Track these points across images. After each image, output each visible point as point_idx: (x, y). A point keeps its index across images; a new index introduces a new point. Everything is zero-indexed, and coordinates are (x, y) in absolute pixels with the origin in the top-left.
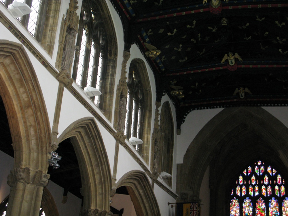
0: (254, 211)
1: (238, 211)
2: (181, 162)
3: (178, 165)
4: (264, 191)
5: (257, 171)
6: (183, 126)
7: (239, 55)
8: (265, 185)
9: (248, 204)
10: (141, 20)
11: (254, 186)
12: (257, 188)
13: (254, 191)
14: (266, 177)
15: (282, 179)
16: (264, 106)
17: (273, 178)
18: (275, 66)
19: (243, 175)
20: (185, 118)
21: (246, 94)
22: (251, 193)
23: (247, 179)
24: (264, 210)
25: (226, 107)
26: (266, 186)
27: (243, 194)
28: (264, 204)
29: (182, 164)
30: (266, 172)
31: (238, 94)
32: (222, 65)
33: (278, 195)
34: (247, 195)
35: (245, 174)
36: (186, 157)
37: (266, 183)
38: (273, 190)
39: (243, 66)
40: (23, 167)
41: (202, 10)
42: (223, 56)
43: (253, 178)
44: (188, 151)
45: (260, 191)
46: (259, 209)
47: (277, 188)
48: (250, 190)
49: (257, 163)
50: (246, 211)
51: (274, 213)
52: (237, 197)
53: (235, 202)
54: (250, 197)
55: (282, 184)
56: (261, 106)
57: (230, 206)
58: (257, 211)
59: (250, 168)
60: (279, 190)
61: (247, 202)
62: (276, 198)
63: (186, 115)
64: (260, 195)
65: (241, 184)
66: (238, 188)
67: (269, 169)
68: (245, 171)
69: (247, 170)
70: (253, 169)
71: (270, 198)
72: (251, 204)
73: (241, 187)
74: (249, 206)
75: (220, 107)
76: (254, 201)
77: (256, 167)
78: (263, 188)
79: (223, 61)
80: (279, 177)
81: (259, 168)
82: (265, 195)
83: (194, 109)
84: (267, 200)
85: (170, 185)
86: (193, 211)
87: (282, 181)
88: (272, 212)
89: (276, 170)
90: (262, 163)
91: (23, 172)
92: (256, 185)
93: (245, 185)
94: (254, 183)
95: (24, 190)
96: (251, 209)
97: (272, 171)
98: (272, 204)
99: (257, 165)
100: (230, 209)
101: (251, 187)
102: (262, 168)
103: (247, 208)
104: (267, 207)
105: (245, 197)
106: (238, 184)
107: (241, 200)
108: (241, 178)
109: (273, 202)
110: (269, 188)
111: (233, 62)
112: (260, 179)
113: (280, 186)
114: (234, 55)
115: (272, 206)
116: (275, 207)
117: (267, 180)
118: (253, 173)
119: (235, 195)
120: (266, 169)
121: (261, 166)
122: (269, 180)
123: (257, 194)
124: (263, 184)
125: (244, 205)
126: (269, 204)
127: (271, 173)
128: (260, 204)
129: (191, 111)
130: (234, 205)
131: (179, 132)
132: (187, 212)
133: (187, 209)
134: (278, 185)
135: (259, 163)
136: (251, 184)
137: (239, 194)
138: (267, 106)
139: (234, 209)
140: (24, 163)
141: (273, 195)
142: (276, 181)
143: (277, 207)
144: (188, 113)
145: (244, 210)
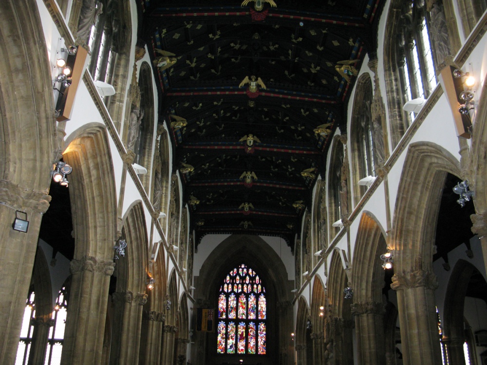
0: (237, 304)
1: (225, 304)
2: (198, 275)
3: (195, 277)
4: (245, 289)
5: (240, 272)
6: (199, 246)
7: (253, 204)
8: (246, 284)
9: (233, 298)
10: (194, 185)
11: (238, 285)
12: (240, 286)
13: (237, 288)
14: (248, 278)
15: (259, 279)
16: (261, 235)
17: (252, 279)
18: (276, 215)
19: (230, 275)
20: (201, 240)
21: (249, 225)
22: (235, 290)
23: (233, 278)
24: (245, 303)
25: (233, 234)
26: (248, 285)
27: (229, 291)
28: (245, 299)
29: (198, 277)
30: (247, 274)
31: (243, 225)
32: (239, 210)
33: (256, 292)
34: (233, 291)
35: (232, 275)
36: (201, 271)
37: (247, 282)
38: (253, 288)
39: (254, 212)
40: (152, 311)
41: (239, 183)
42: (241, 204)
43: (238, 278)
44: (203, 266)
45: (243, 288)
46: (241, 303)
47: (255, 286)
48: (235, 287)
49: (241, 266)
50: (231, 304)
51: (252, 306)
52: (225, 293)
53: (223, 297)
54: (235, 293)
55: (259, 283)
56: (258, 235)
57: (218, 300)
58: (239, 304)
59: (235, 270)
60: (257, 288)
61: (232, 297)
62: (255, 294)
63: (202, 238)
64: (243, 292)
65: (228, 282)
66: (226, 286)
67: (250, 271)
68: (232, 272)
69: (233, 272)
70: (238, 271)
71: (250, 294)
72: (235, 298)
73: (228, 285)
74: (233, 300)
75: (228, 234)
76: (237, 296)
77: (240, 269)
78: (245, 286)
79: (240, 207)
80: (257, 278)
81: (243, 270)
82: (246, 292)
83: (208, 233)
84: (247, 296)
85: (191, 294)
86: (210, 314)
87: (259, 281)
88: (251, 305)
89: (255, 272)
90: (245, 266)
91: (152, 314)
92: (240, 283)
93: (231, 284)
94: (238, 282)
95: (153, 325)
96: (235, 302)
97: (252, 273)
98: (251, 299)
99: (241, 267)
100: (218, 302)
101: (235, 285)
102: (245, 270)
103: (232, 302)
104: (247, 301)
105: (230, 293)
106: (226, 283)
107: (228, 295)
108: (228, 278)
109: (251, 297)
110: (249, 286)
111: (248, 209)
112: (243, 278)
113: (257, 285)
114: (249, 204)
115: (251, 300)
116: (253, 301)
117: (248, 280)
118: (238, 274)
119: (223, 291)
120: (248, 271)
121: (244, 268)
122: (250, 280)
123: (240, 291)
124: (245, 283)
125: (229, 299)
126: (249, 298)
127: (251, 275)
128: (242, 299)
129: (206, 235)
130: (222, 299)
131: (196, 252)
132: (206, 316)
133: (206, 313)
134: (256, 284)
135: (243, 266)
136: (236, 283)
137: (226, 290)
138: (263, 235)
139: (222, 302)
140: (152, 308)
141: (252, 292)
142: (255, 281)
143: (255, 301)
144: (203, 236)
145: (229, 303)
